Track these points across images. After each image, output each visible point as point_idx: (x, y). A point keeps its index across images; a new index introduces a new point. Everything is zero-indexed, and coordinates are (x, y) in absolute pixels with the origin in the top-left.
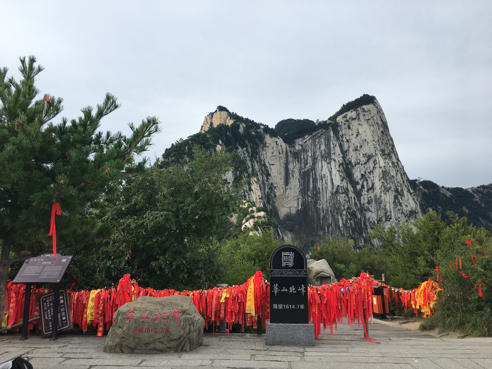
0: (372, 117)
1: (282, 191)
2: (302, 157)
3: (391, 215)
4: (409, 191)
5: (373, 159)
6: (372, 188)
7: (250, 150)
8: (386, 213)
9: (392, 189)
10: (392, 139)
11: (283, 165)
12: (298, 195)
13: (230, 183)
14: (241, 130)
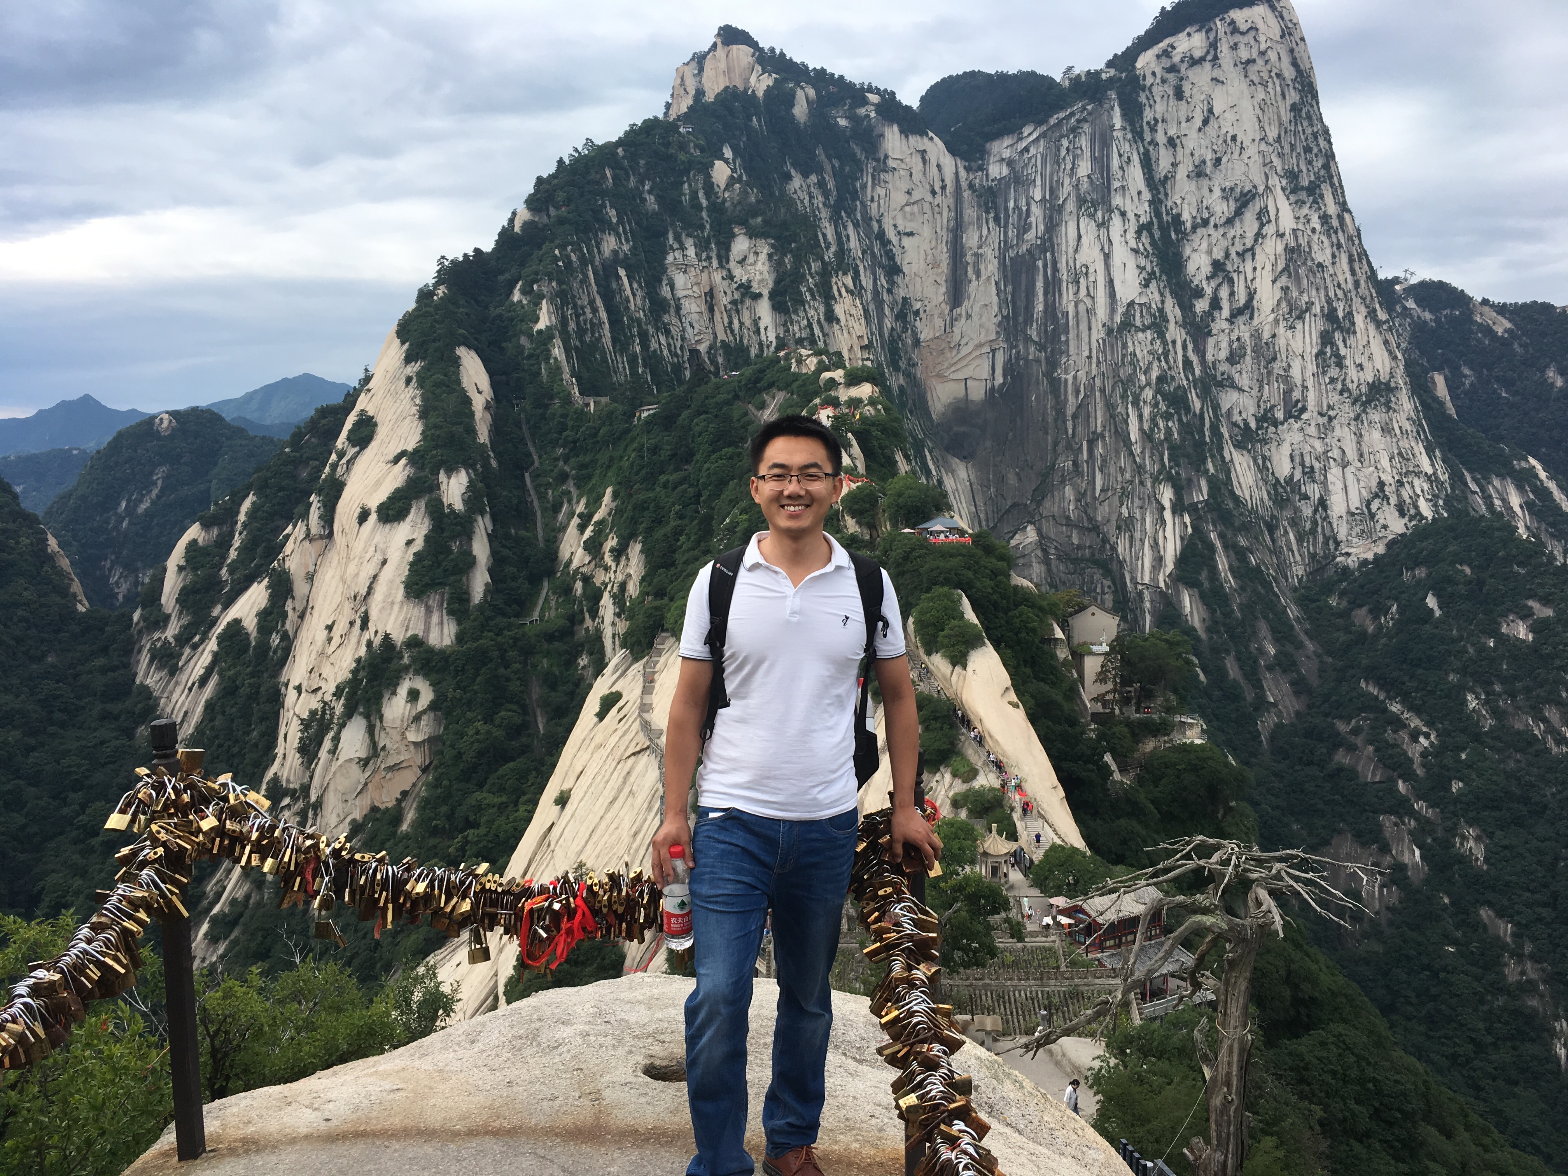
0: (1262, 54)
1: (939, 323)
2: (1011, 205)
3: (1305, 399)
4: (1372, 314)
5: (1257, 205)
6: (1248, 309)
7: (831, 185)
8: (1288, 392)
9: (1317, 309)
10: (1326, 131)
11: (944, 235)
12: (993, 337)
13: (760, 295)
14: (800, 110)
